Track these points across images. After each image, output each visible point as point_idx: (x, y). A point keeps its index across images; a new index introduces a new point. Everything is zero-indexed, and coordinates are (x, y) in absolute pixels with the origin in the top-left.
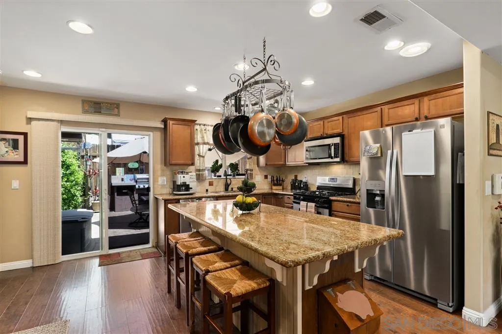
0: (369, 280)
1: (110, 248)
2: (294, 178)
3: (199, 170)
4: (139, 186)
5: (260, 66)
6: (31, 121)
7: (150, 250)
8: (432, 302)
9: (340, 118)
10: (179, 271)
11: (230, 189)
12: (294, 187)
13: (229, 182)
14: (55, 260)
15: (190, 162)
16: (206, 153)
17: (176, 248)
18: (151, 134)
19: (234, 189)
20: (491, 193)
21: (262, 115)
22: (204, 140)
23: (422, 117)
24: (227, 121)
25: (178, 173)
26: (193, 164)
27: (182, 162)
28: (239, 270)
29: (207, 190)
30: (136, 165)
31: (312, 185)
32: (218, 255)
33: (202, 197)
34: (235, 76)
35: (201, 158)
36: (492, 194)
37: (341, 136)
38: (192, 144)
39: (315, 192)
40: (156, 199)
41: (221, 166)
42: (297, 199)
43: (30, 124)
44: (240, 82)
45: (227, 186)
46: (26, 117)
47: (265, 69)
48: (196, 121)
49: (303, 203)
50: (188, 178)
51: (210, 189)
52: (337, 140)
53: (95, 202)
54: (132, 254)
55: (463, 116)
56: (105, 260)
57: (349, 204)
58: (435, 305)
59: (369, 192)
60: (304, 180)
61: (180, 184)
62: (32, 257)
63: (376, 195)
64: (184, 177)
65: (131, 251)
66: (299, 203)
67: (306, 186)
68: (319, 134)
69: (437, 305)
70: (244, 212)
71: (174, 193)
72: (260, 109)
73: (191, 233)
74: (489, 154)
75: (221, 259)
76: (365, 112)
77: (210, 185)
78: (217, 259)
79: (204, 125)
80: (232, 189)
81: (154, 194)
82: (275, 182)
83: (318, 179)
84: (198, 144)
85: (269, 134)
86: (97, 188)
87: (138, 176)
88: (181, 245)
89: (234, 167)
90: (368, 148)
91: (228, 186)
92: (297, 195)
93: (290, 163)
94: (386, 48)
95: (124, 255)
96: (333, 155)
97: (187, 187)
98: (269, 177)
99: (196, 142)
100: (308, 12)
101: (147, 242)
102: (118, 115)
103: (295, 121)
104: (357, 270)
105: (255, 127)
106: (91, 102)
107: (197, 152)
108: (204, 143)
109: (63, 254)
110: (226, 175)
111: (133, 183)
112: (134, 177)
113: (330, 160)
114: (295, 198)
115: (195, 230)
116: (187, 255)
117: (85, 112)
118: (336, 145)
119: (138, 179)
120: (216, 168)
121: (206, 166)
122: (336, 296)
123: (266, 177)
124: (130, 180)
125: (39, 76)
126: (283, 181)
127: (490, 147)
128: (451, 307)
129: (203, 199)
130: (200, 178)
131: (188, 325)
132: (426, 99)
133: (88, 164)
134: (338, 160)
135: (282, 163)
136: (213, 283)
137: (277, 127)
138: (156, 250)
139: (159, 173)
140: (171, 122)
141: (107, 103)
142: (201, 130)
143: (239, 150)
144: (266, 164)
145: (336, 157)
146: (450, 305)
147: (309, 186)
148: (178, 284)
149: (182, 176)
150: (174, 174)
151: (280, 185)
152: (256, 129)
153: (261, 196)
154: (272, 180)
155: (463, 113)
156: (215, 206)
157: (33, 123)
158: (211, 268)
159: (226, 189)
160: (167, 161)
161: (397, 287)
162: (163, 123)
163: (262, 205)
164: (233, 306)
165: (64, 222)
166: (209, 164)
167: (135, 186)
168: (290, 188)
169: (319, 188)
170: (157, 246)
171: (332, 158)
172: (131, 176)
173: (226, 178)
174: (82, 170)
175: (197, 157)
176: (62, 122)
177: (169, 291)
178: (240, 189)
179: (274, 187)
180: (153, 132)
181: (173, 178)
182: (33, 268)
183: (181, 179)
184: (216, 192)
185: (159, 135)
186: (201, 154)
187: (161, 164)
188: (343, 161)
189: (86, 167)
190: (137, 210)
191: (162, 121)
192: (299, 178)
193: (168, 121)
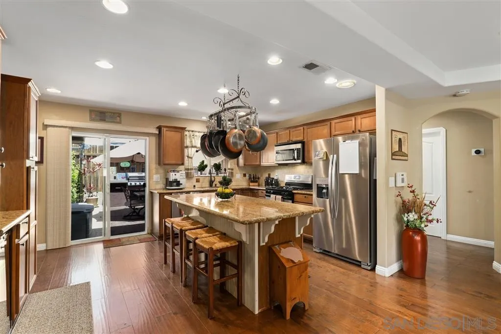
0: (319, 253)
1: (112, 235)
2: (267, 176)
3: (188, 169)
4: (131, 184)
5: (236, 95)
6: (46, 128)
7: (146, 236)
8: (358, 264)
9: (302, 128)
10: (174, 245)
11: (214, 185)
12: (267, 183)
13: (213, 179)
14: (65, 245)
15: (180, 163)
16: (194, 155)
17: (172, 227)
18: (148, 138)
19: (217, 186)
20: (394, 186)
21: (236, 131)
22: (192, 144)
23: (357, 130)
24: (211, 133)
25: (171, 171)
26: (183, 164)
27: (174, 162)
28: (219, 237)
29: (194, 186)
30: (128, 165)
31: (282, 181)
32: (203, 230)
33: (190, 192)
34: (217, 99)
35: (190, 159)
36: (396, 186)
37: (303, 143)
38: (182, 147)
39: (282, 187)
40: (151, 193)
41: (206, 166)
42: (268, 193)
43: (46, 130)
44: (221, 103)
45: (211, 183)
46: (43, 123)
47: (238, 97)
48: (186, 128)
49: (273, 196)
50: (178, 175)
51: (197, 185)
52: (299, 146)
53: (89, 198)
54: (130, 239)
55: (375, 132)
56: (108, 244)
57: (306, 196)
58: (360, 266)
59: (319, 186)
60: (275, 178)
61: (172, 180)
62: (46, 242)
63: (323, 188)
64: (175, 175)
65: (129, 237)
66: (270, 196)
67: (277, 182)
68: (286, 141)
69: (361, 266)
70: (223, 200)
71: (167, 188)
72: (234, 126)
73: (182, 218)
74: (392, 159)
75: (206, 232)
76: (319, 125)
77: (197, 182)
78: (203, 232)
79: (193, 131)
80: (216, 185)
81: (149, 189)
82: (252, 179)
83: (286, 177)
84: (187, 147)
85: (240, 144)
86: (92, 185)
87: (130, 174)
88: (176, 225)
89: (217, 167)
90: (318, 153)
91: (213, 182)
92: (269, 189)
93: (264, 164)
94: (326, 82)
95: (124, 240)
96: (296, 158)
97: (178, 183)
98: (247, 175)
99: (185, 145)
100: (267, 61)
101: (143, 230)
102: (120, 123)
103: (258, 135)
104: (298, 236)
105: (231, 139)
106: (97, 111)
107: (186, 154)
108: (192, 147)
109: (72, 239)
110: (210, 173)
111: (125, 181)
112: (126, 175)
113: (293, 162)
114: (267, 192)
115: (186, 216)
116: (181, 230)
117: (92, 120)
118: (298, 150)
119: (130, 177)
120: (202, 167)
121: (194, 166)
122: (280, 249)
123: (245, 175)
124: (122, 178)
125: (60, 92)
126: (259, 178)
127: (393, 154)
128: (370, 266)
129: (191, 193)
130: (188, 176)
131: (182, 282)
132: (359, 117)
133: (83, 163)
134: (299, 161)
135: (258, 163)
136: (201, 244)
137: (246, 138)
138: (151, 236)
139: (154, 171)
140: (165, 129)
141: (111, 113)
142: (190, 136)
143: (219, 155)
144: (245, 165)
145: (298, 159)
146: (369, 264)
147: (279, 183)
148: (174, 254)
149: (174, 174)
150: (167, 172)
151: (256, 182)
152: (231, 140)
153: (240, 191)
154: (250, 178)
155: (375, 130)
156: (201, 200)
157: (49, 129)
158: (199, 236)
159: (211, 185)
160: (161, 161)
161: (337, 256)
162: (158, 130)
163: (236, 196)
164: (214, 263)
165: (73, 213)
166: (196, 164)
167: (127, 183)
168: (264, 185)
169: (287, 184)
170: (152, 232)
171: (295, 160)
172: (124, 174)
173: (211, 176)
174: (77, 169)
175: (186, 158)
176: (73, 128)
177: (166, 263)
178: (221, 183)
179: (251, 184)
180: (148, 136)
181: (166, 175)
182: (47, 251)
183: (172, 176)
184: (202, 188)
185: (154, 140)
186: (190, 156)
187: (156, 163)
188: (304, 162)
189: (81, 166)
190: (131, 204)
191: (157, 128)
192: (272, 176)
193: (162, 128)
